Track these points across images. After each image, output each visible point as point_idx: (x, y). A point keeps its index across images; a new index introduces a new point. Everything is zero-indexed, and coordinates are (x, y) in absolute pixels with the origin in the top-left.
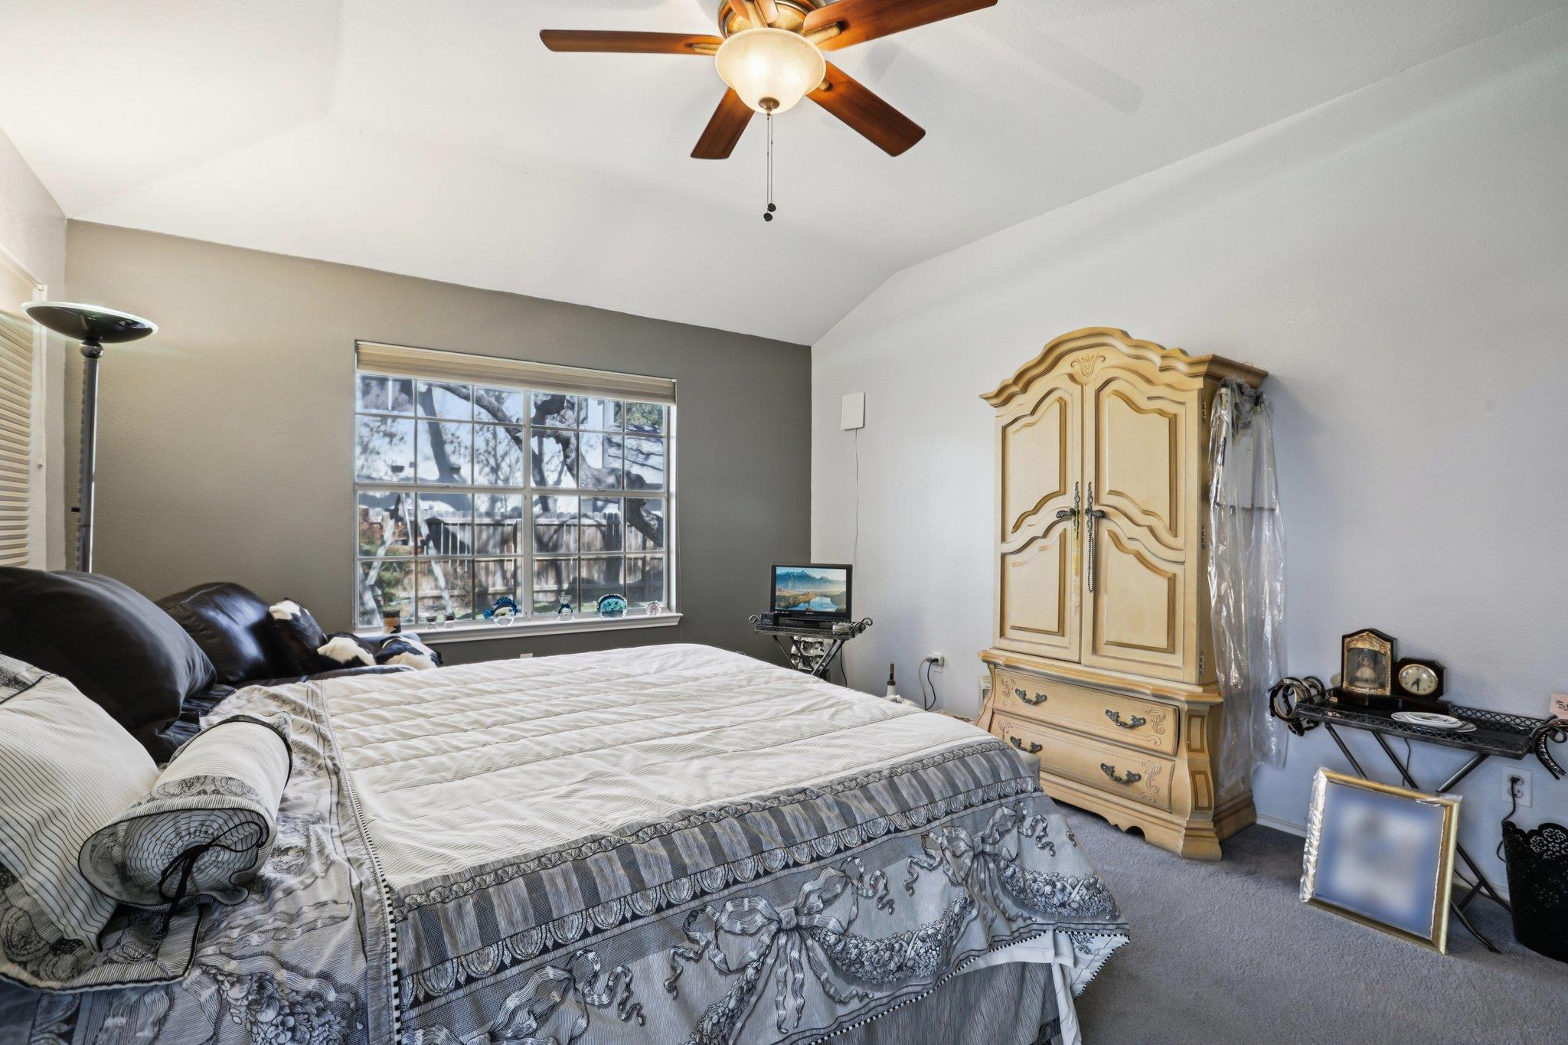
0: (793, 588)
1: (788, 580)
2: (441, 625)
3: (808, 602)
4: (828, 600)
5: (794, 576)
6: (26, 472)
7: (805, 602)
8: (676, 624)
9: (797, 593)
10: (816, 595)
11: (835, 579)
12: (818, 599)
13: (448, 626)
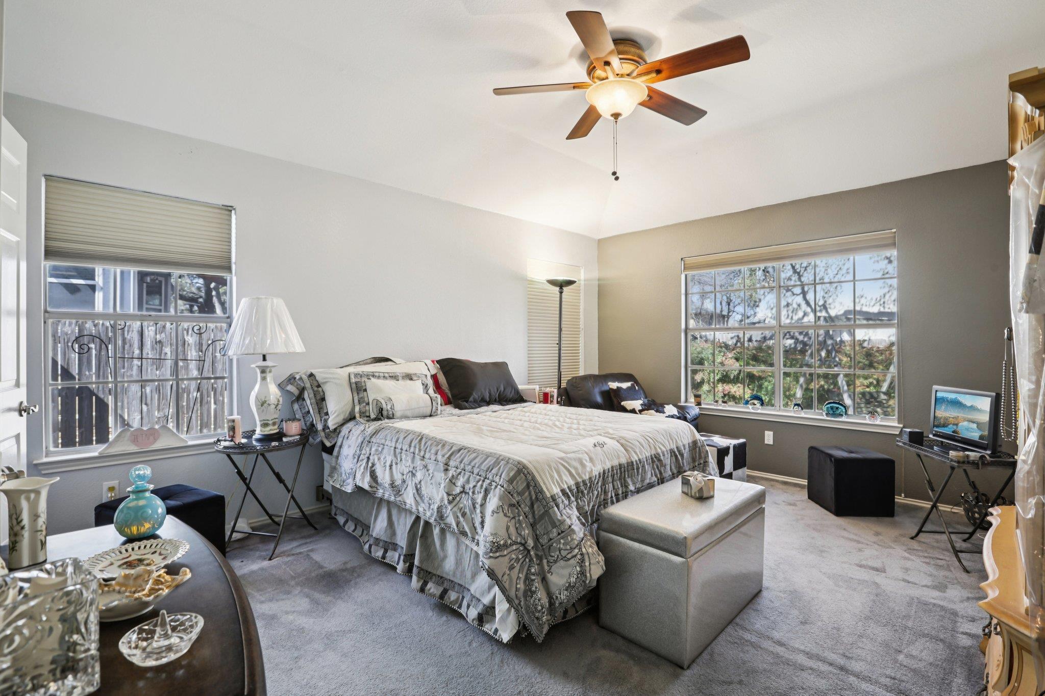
0: (945, 410)
1: (942, 403)
2: (720, 405)
3: (957, 425)
4: (975, 426)
5: (948, 401)
6: (579, 331)
7: (954, 424)
8: (898, 433)
9: (948, 415)
10: (965, 420)
11: (983, 408)
12: (966, 423)
13: (724, 406)
